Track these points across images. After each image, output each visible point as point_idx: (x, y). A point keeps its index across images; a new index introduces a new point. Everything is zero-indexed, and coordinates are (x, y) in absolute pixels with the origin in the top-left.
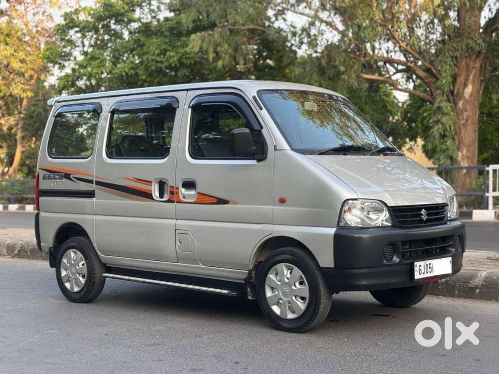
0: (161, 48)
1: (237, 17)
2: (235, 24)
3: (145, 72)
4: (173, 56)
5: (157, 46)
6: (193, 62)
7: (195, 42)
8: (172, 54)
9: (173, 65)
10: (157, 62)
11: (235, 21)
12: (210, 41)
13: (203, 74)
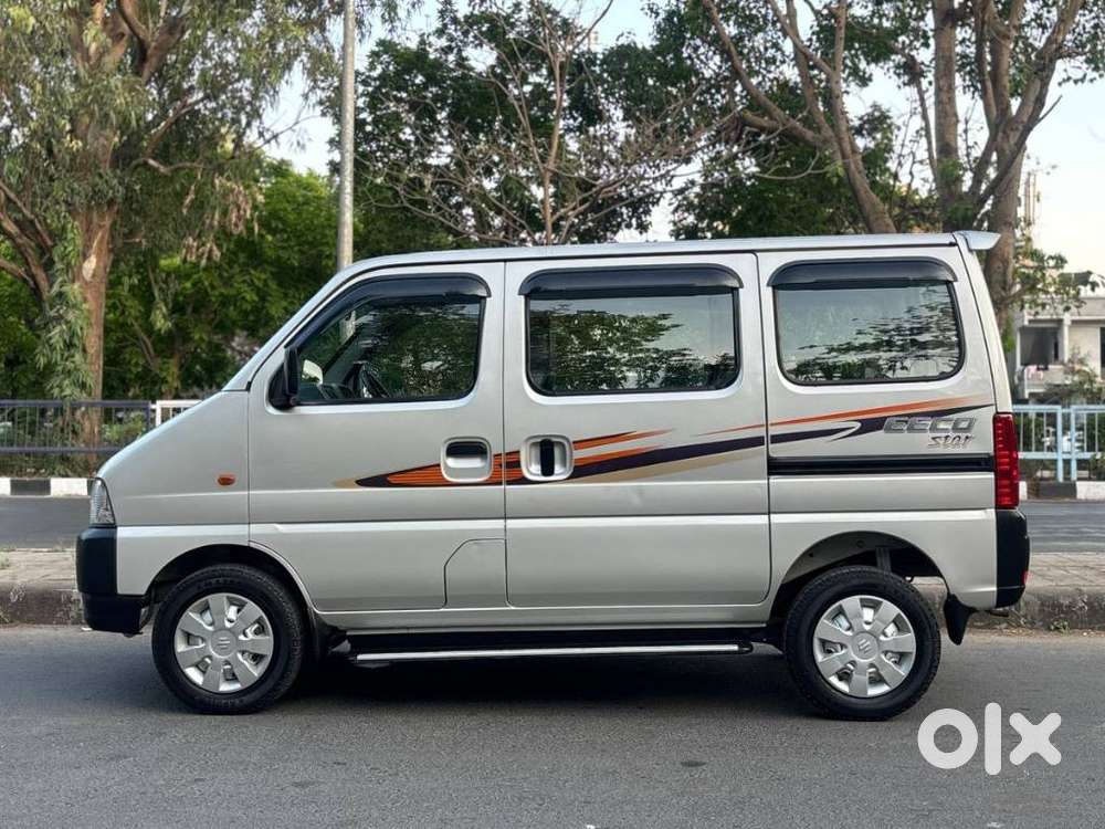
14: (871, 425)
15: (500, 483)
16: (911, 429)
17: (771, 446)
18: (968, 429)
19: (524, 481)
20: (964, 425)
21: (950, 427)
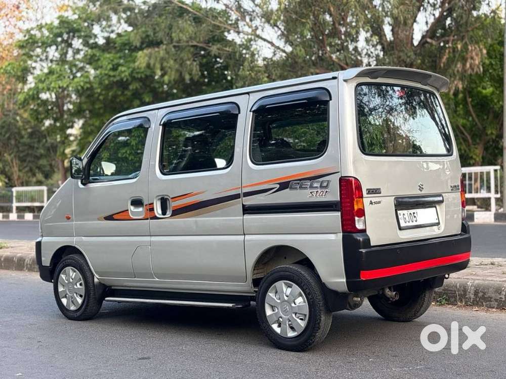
0: (114, 63)
1: (181, 35)
2: (179, 41)
3: (100, 86)
4: (125, 71)
5: (110, 61)
6: (143, 76)
7: (142, 58)
8: (123, 69)
9: (125, 79)
10: (110, 76)
11: (179, 38)
12: (156, 58)
13: (155, 88)
14: (284, 186)
15: (147, 219)
16: (301, 188)
17: (244, 198)
18: (326, 187)
19: (155, 218)
20: (325, 184)
21: (319, 186)
